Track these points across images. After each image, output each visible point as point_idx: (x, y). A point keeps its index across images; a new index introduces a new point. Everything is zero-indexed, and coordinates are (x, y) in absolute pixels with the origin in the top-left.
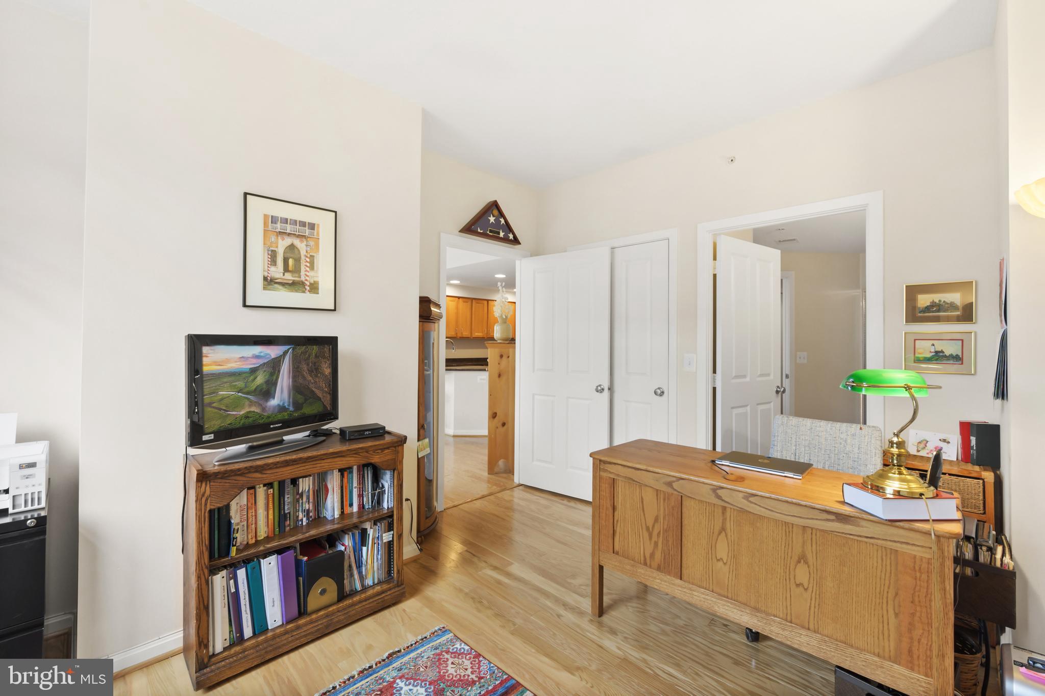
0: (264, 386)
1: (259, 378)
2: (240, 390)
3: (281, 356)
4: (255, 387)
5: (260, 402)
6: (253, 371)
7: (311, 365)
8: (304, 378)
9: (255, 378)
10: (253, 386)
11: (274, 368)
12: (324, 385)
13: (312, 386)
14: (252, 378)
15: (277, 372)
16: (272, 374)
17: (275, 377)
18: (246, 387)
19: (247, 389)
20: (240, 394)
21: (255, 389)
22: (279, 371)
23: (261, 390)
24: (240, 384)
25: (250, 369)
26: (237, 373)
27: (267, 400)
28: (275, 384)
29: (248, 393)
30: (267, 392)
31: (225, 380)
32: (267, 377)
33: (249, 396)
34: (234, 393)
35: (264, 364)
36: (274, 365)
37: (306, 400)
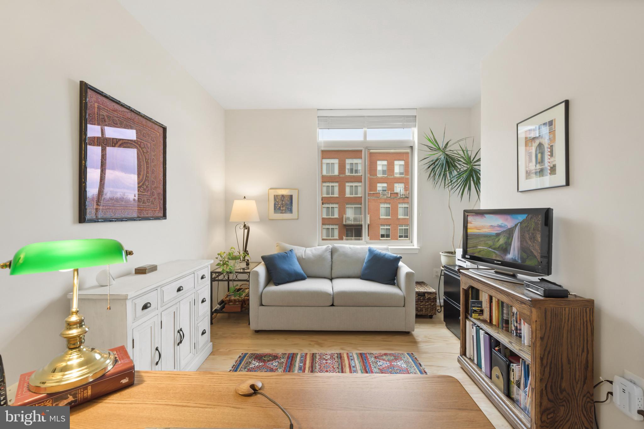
0: (504, 246)
1: (501, 240)
2: (490, 246)
3: (514, 227)
4: (498, 246)
5: (502, 255)
6: (498, 235)
7: (531, 234)
8: (527, 242)
9: (499, 240)
10: (498, 245)
11: (509, 234)
12: (538, 248)
13: (531, 248)
14: (497, 239)
15: (511, 237)
16: (508, 238)
17: (510, 241)
18: (494, 245)
19: (494, 247)
20: (490, 249)
21: (499, 247)
22: (512, 237)
23: (502, 248)
24: (490, 243)
25: (496, 233)
26: (488, 235)
27: (506, 255)
28: (510, 245)
29: (494, 249)
30: (505, 249)
31: (482, 239)
32: (506, 240)
33: (495, 251)
34: (487, 248)
35: (504, 231)
36: (510, 232)
37: (528, 257)
